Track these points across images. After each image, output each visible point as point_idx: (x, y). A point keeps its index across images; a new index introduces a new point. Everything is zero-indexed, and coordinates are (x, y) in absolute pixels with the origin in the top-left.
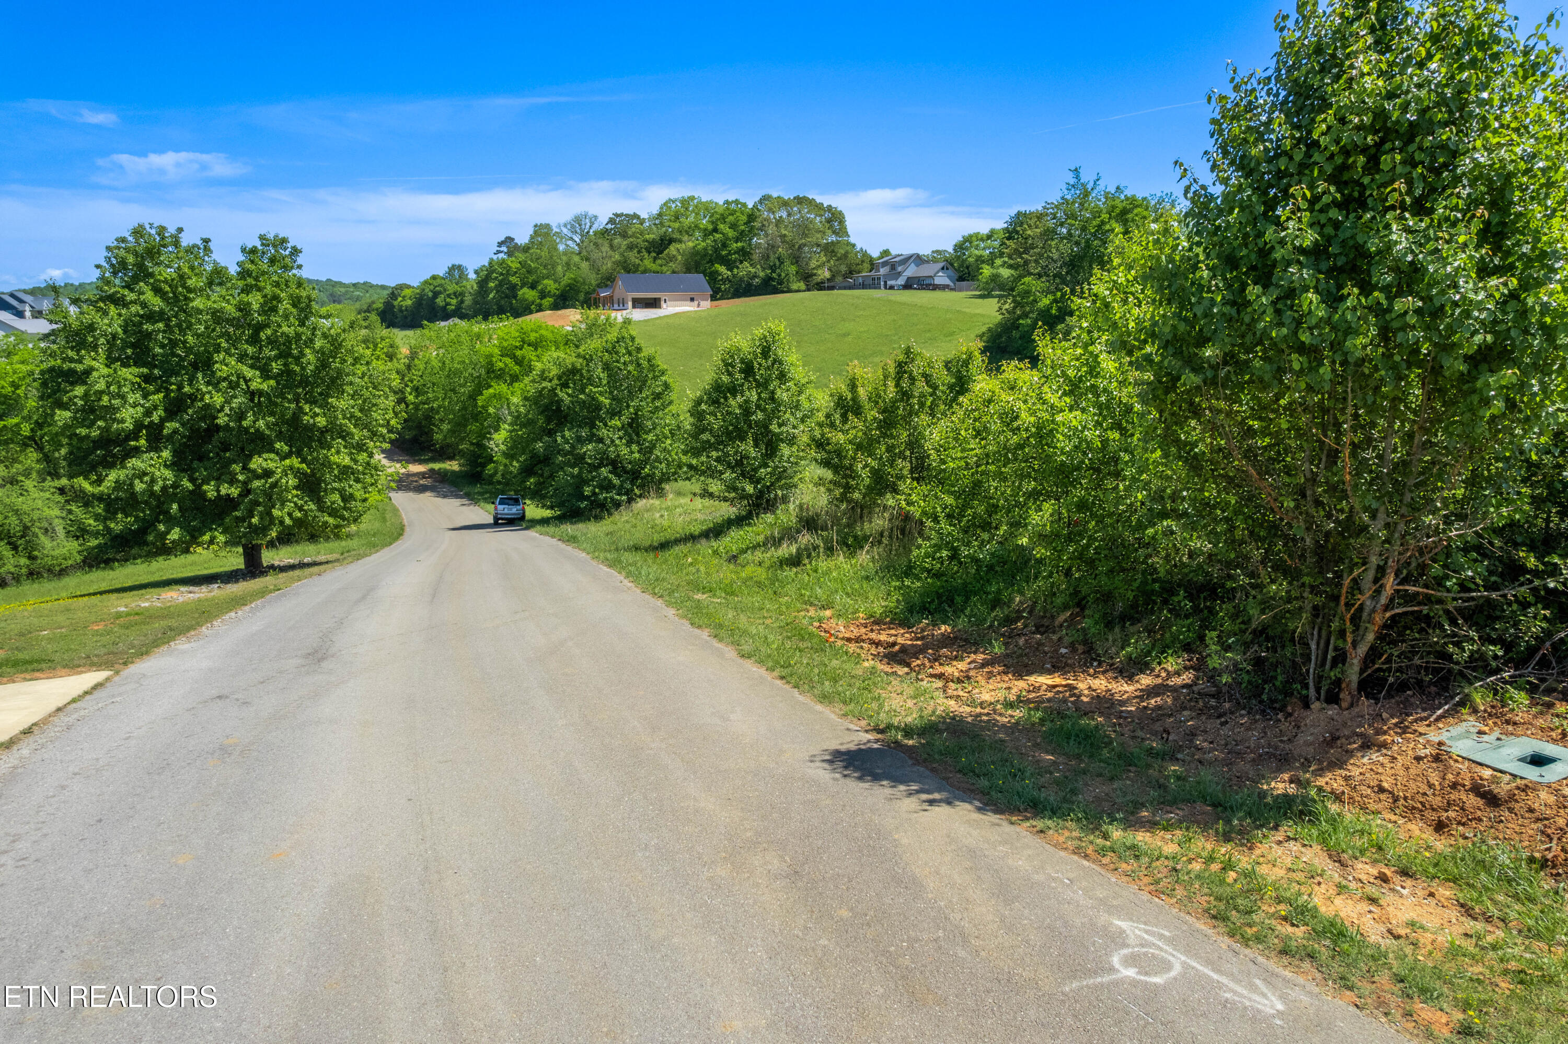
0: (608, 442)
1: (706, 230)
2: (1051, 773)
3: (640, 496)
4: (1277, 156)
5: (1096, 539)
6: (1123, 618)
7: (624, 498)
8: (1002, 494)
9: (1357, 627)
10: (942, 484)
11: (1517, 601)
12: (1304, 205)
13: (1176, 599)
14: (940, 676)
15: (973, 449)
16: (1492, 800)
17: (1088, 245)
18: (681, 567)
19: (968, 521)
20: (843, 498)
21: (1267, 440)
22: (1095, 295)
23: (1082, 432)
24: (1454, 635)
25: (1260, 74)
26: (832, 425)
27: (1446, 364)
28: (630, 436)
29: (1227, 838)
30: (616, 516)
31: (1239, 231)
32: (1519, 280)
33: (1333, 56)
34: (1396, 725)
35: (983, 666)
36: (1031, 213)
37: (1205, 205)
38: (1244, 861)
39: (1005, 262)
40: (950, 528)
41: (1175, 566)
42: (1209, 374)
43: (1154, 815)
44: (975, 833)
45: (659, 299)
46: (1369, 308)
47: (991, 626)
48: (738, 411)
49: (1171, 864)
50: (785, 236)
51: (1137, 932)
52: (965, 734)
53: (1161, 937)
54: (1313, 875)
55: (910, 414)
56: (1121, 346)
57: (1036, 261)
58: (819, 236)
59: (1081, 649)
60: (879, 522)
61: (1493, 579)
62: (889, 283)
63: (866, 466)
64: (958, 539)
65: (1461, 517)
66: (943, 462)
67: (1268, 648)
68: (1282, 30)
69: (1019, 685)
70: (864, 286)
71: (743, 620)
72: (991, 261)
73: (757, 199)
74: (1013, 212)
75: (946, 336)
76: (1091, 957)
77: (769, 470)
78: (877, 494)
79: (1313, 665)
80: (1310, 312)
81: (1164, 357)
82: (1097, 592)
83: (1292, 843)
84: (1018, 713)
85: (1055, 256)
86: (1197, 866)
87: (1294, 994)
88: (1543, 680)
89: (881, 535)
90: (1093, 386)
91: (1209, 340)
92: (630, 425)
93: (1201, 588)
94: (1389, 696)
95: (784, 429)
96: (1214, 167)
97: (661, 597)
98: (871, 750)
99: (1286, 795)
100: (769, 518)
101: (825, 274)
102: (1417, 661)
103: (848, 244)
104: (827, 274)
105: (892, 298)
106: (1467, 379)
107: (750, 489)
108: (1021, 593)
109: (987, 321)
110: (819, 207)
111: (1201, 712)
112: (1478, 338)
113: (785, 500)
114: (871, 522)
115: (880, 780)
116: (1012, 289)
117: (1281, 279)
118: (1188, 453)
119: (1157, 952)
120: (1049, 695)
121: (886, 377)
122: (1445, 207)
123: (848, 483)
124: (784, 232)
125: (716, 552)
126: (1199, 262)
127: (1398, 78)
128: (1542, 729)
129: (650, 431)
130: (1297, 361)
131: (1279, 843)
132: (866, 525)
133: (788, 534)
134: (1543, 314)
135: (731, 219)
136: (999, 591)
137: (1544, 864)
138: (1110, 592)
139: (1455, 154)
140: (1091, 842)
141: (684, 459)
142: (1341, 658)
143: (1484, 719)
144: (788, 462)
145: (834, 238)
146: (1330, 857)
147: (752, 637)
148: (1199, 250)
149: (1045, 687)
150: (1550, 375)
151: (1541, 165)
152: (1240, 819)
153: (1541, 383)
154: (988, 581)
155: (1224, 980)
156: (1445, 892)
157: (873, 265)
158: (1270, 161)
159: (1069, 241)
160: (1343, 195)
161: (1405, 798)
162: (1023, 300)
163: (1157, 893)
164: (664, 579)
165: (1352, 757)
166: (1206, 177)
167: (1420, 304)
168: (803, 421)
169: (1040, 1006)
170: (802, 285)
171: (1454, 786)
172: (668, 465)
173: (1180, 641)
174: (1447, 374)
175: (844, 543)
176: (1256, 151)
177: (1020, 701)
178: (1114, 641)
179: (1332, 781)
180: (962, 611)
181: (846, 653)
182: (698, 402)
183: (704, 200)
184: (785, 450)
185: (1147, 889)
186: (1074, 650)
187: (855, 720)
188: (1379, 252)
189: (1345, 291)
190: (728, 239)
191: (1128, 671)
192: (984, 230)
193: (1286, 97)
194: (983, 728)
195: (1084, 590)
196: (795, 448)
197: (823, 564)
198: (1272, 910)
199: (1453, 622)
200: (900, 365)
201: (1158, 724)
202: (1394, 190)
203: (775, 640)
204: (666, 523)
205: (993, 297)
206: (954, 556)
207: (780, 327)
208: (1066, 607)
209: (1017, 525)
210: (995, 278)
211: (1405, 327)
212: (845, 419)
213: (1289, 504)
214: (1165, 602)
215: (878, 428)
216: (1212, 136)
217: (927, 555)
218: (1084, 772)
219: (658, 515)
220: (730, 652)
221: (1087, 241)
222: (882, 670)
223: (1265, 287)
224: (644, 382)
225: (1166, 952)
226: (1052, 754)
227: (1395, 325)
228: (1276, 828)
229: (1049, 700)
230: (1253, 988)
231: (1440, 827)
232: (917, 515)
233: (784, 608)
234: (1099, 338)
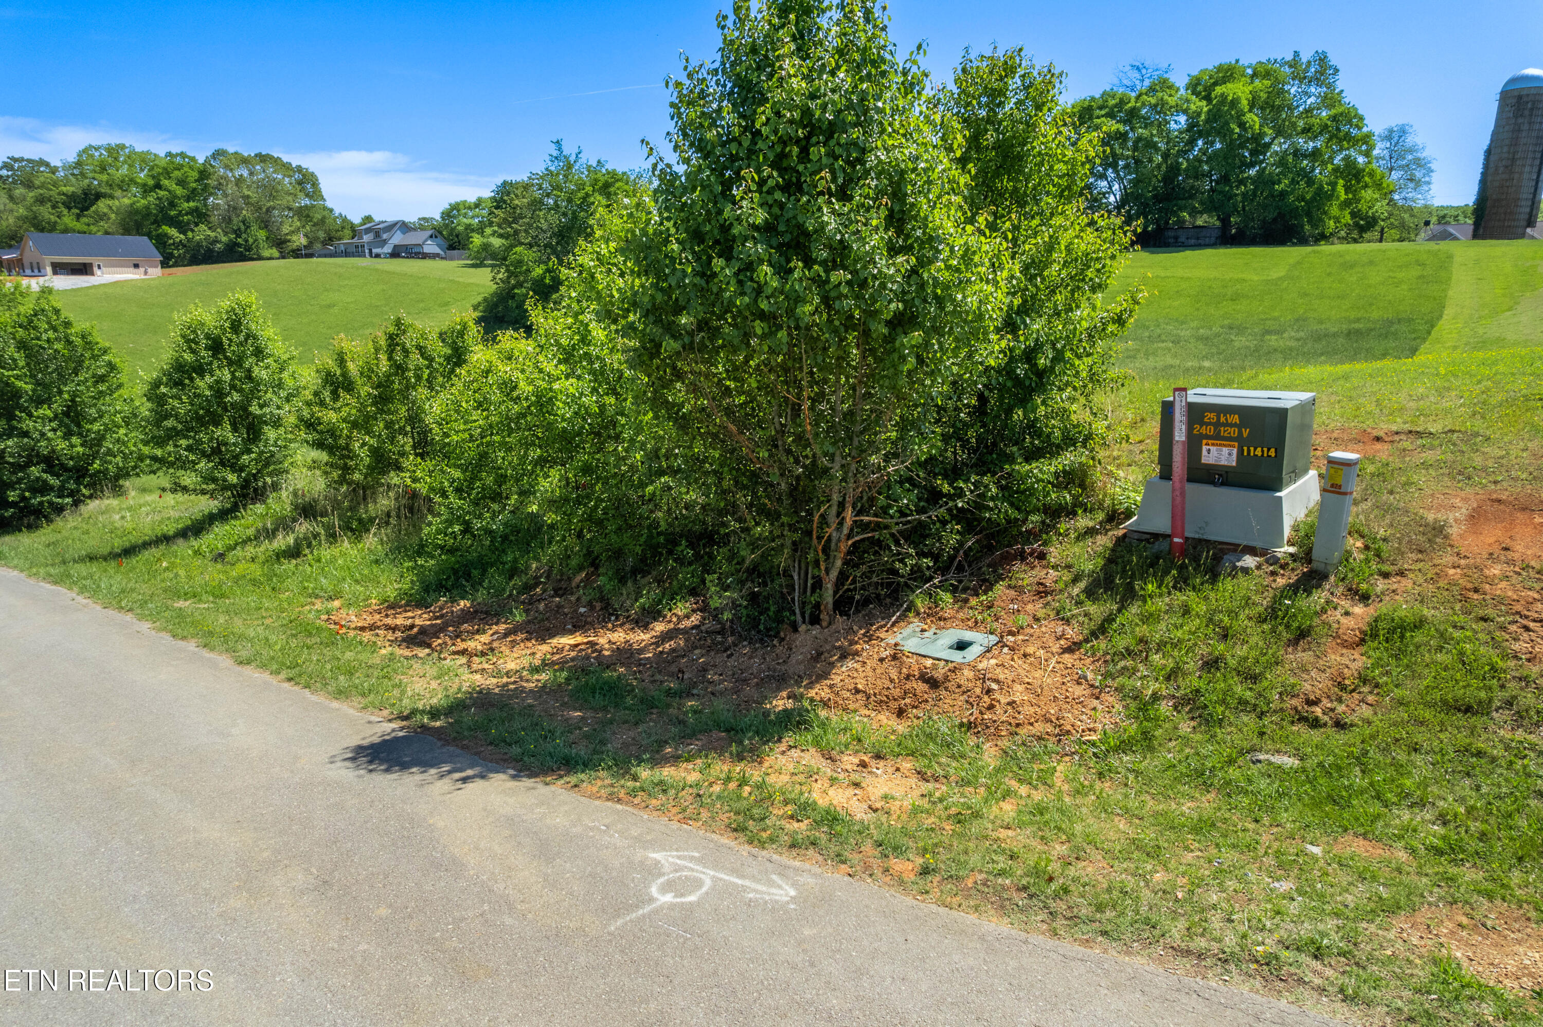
0: (36, 435)
1: (145, 185)
2: (580, 729)
3: (91, 497)
4: (729, 141)
5: (602, 500)
6: (635, 572)
7: (68, 500)
8: (510, 464)
9: (827, 559)
10: (449, 458)
11: (939, 520)
12: (754, 187)
13: (680, 548)
14: (463, 652)
15: (475, 421)
16: (934, 683)
17: (575, 217)
18: (153, 574)
19: (478, 493)
20: (342, 480)
21: (743, 398)
22: (581, 266)
23: (580, 398)
24: (899, 553)
25: (708, 65)
26: (322, 404)
27: (873, 328)
28: (67, 426)
29: (740, 758)
30: (59, 522)
31: (702, 207)
32: (917, 259)
33: (766, 57)
34: (864, 635)
35: (506, 635)
36: (517, 183)
37: (671, 183)
38: (755, 775)
39: (495, 232)
40: (460, 502)
41: (676, 518)
42: (687, 340)
43: (677, 750)
44: (511, 801)
45: (91, 265)
46: (812, 279)
47: (511, 595)
48: (208, 393)
49: (695, 791)
50: (248, 197)
51: (671, 859)
52: (493, 705)
53: (692, 859)
54: (811, 774)
55: (407, 388)
56: (607, 316)
57: (526, 231)
58: (290, 198)
59: (598, 605)
60: (385, 502)
61: (922, 504)
62: (375, 251)
63: (364, 444)
64: (469, 513)
65: (896, 455)
66: (446, 435)
67: (759, 584)
68: (723, 28)
69: (543, 649)
70: (347, 254)
71: (238, 624)
72: (480, 230)
73: (209, 153)
74: (499, 181)
75: (441, 306)
76: (632, 893)
77: (253, 456)
78: (379, 473)
79: (797, 594)
80: (766, 283)
81: (646, 325)
82: (608, 550)
83: (793, 750)
84: (544, 677)
85: (545, 227)
86: (717, 788)
87: (802, 879)
88: (960, 582)
89: (388, 515)
90: (586, 354)
91: (684, 308)
92: (66, 414)
93: (700, 536)
94: (857, 611)
95: (267, 410)
96: (676, 148)
97: (130, 610)
98: (396, 739)
99: (785, 710)
100: (259, 508)
101: (300, 240)
102: (875, 579)
103: (325, 208)
104: (304, 241)
105: (379, 267)
106: (889, 339)
107: (232, 478)
108: (538, 560)
109: (482, 290)
110: (287, 167)
111: (710, 649)
112: (893, 306)
113: (275, 487)
114: (376, 503)
115: (409, 768)
116: (505, 259)
117: (741, 253)
118: (677, 413)
119: (689, 873)
120: (573, 654)
121: (377, 350)
122: (860, 195)
123: (346, 464)
124: (247, 193)
125: (197, 553)
126: (669, 236)
127: (817, 82)
128: (962, 621)
129: (95, 420)
130: (759, 327)
131: (783, 753)
132: (371, 506)
133: (283, 524)
134: (935, 287)
135: (177, 174)
136: (515, 560)
137: (970, 726)
138: (620, 549)
139: (863, 151)
140: (623, 786)
141: (146, 450)
142: (818, 584)
143: (924, 619)
144: (276, 445)
145: (307, 202)
146: (823, 756)
147: (251, 640)
148: (669, 224)
149: (567, 647)
150: (943, 336)
151: (922, 165)
152: (750, 739)
153: (940, 343)
154: (503, 551)
155: (747, 883)
156: (907, 765)
157: (355, 232)
158: (723, 144)
159: (557, 212)
160: (784, 179)
161: (875, 695)
162: (516, 270)
163: (685, 820)
164: (133, 590)
165: (834, 667)
166: (672, 158)
167: (849, 276)
168: (288, 400)
169: (589, 951)
170: (275, 252)
171: (908, 677)
172: (125, 457)
173: (686, 587)
174: (874, 336)
175: (347, 528)
176: (711, 135)
177: (545, 664)
178: (628, 595)
179: (820, 691)
180: (481, 584)
181: (361, 643)
182: (156, 384)
183: (138, 149)
184: (270, 433)
185: (676, 818)
186: (591, 607)
187: (376, 711)
188: (816, 231)
189: (792, 265)
190: (176, 197)
191: (642, 621)
192: (472, 199)
193: (732, 88)
194: (510, 697)
195: (596, 549)
196: (281, 431)
197: (326, 552)
198: (781, 812)
199: (897, 543)
200: (391, 337)
201: (674, 666)
202: (822, 178)
203: (278, 640)
204: (129, 526)
205: (485, 266)
206: (467, 529)
207: (251, 298)
208: (581, 568)
209: (525, 493)
210: (486, 247)
211: (840, 296)
212: (335, 396)
213: (764, 454)
214: (670, 552)
215: (373, 404)
216: (672, 118)
217: (439, 532)
218: (611, 722)
219: (117, 517)
220: (225, 661)
221: (574, 213)
222: (401, 655)
223: (728, 259)
224: (80, 363)
225: (697, 871)
226: (580, 710)
227: (833, 294)
228: (780, 740)
229: (573, 659)
230: (771, 883)
231: (900, 713)
232: (424, 492)
233: (285, 605)
234: (588, 307)
